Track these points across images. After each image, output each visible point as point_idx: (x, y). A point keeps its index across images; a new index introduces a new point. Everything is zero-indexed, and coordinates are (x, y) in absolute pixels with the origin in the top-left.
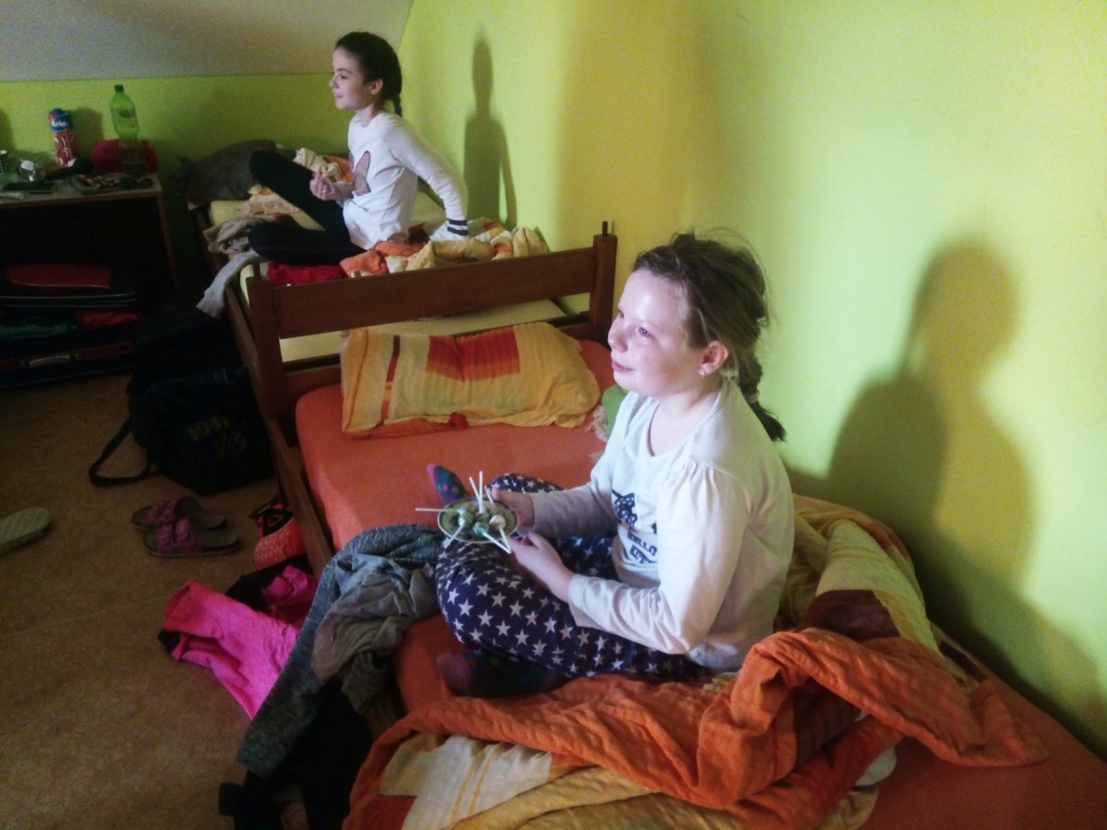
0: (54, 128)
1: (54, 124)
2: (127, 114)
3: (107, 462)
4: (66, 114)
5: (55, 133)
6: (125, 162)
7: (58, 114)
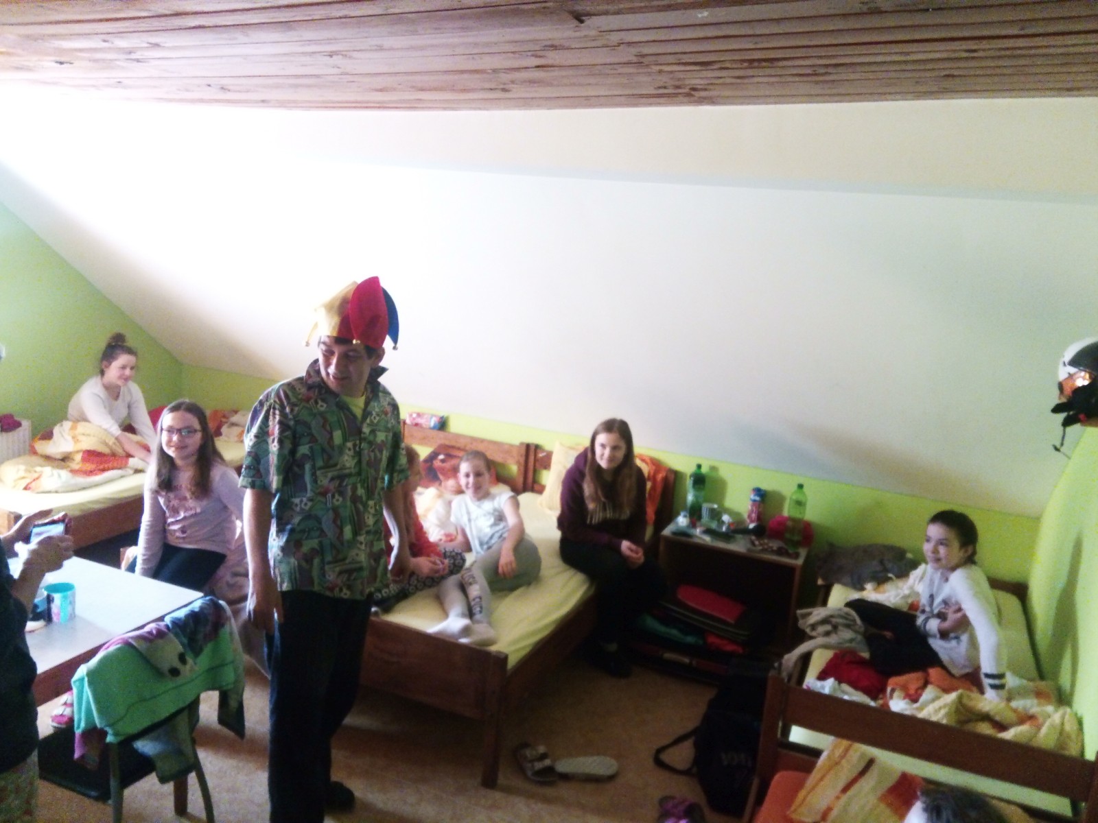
0: (751, 500)
1: (752, 497)
2: (800, 504)
3: (671, 750)
4: (762, 492)
5: (750, 503)
6: (788, 536)
7: (758, 491)
